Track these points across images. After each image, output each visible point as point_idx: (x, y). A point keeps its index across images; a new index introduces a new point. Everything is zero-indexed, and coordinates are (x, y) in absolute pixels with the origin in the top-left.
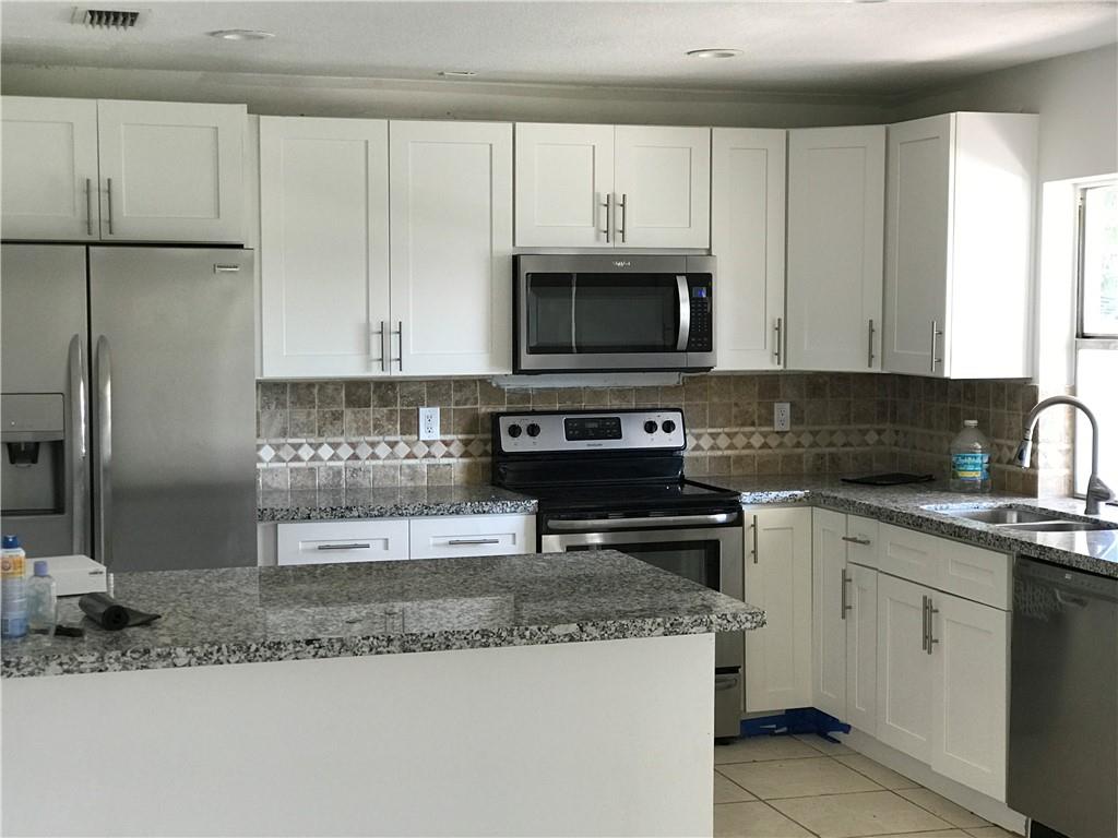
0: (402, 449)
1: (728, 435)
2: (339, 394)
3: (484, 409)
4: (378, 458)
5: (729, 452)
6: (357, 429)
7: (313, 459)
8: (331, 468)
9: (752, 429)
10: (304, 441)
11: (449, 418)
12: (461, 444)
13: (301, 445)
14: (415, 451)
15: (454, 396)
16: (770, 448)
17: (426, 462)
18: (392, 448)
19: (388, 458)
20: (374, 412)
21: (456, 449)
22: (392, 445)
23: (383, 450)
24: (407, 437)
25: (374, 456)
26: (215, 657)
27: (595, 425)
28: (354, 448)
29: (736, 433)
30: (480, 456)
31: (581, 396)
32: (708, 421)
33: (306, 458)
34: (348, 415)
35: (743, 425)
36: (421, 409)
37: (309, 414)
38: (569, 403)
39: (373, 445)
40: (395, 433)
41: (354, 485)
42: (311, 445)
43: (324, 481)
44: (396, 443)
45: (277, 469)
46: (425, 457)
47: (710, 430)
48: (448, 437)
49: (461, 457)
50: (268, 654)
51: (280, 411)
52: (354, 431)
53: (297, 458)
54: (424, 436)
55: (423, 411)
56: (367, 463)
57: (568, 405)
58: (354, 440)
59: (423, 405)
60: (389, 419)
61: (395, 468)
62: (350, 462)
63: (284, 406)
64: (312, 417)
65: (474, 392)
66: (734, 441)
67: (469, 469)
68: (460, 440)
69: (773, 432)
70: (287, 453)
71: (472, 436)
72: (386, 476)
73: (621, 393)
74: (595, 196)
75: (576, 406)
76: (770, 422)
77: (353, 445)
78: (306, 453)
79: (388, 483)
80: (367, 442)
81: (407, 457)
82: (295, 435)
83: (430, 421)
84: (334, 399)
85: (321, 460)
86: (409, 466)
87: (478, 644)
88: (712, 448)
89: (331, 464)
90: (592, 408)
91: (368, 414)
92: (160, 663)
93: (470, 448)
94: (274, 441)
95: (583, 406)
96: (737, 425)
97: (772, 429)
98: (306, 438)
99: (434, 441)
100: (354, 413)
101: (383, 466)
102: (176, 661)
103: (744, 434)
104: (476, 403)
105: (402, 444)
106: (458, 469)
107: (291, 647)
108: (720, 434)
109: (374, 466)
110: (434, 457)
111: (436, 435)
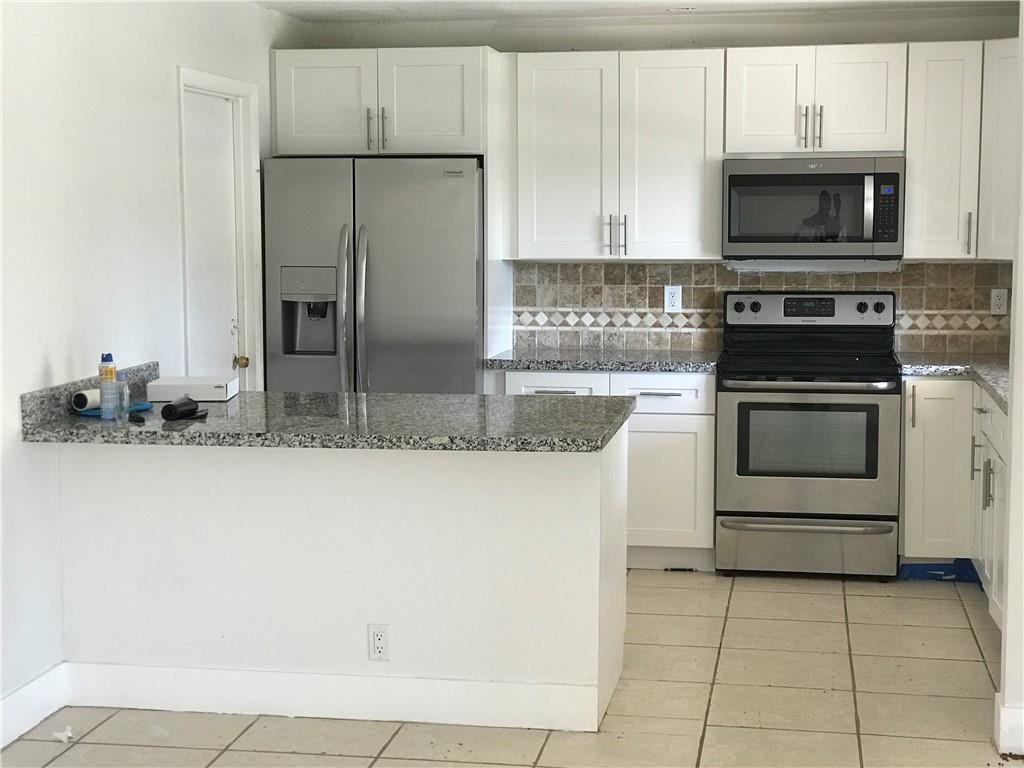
0: (650, 319)
1: (944, 316)
2: (599, 273)
3: (719, 289)
4: (630, 326)
5: (945, 332)
6: (614, 302)
7: (577, 324)
8: (591, 332)
9: (969, 312)
10: (570, 310)
11: (689, 295)
12: (700, 318)
13: (568, 313)
14: (661, 321)
15: (694, 277)
16: (987, 329)
17: (670, 330)
18: (642, 317)
19: (638, 326)
20: (627, 289)
21: (695, 320)
22: (642, 315)
23: (634, 320)
24: (654, 310)
25: (627, 324)
26: (197, 441)
27: (812, 304)
28: (611, 317)
29: (953, 315)
30: (715, 327)
31: (805, 280)
32: (924, 304)
33: (572, 323)
34: (606, 289)
35: (959, 308)
36: (666, 287)
37: (575, 289)
38: (794, 285)
39: (626, 315)
40: (645, 306)
41: (610, 346)
42: (576, 313)
43: (587, 343)
44: (645, 314)
45: (549, 332)
46: (669, 326)
47: (926, 312)
48: (689, 311)
49: (699, 327)
50: (232, 441)
51: (552, 285)
52: (610, 304)
53: (565, 324)
54: (668, 309)
55: (668, 289)
56: (621, 329)
57: (793, 287)
58: (611, 310)
59: (668, 284)
60: (639, 295)
61: (644, 334)
62: (607, 328)
63: (555, 281)
64: (577, 292)
65: (712, 274)
66: (950, 322)
67: (706, 338)
68: (699, 314)
69: (990, 315)
70: (557, 319)
71: (709, 311)
72: (637, 341)
73: (842, 277)
74: (798, 108)
75: (801, 288)
76: (987, 306)
77: (610, 315)
78: (572, 319)
79: (638, 346)
80: (622, 313)
81: (654, 326)
82: (563, 305)
83: (673, 296)
84: (595, 278)
85: (584, 325)
86: (656, 334)
87: (375, 446)
88: (928, 328)
89: (593, 329)
90: (815, 289)
91: (623, 290)
92: (163, 441)
93: (707, 320)
94: (547, 309)
95: (807, 288)
96: (953, 308)
97: (987, 312)
98: (572, 307)
99: (677, 314)
100: (610, 288)
101: (635, 333)
102: (173, 441)
103: (961, 316)
104: (713, 283)
105: (650, 316)
106: (697, 337)
107: (246, 437)
108: (936, 315)
109: (627, 333)
110: (677, 326)
111: (678, 308)
